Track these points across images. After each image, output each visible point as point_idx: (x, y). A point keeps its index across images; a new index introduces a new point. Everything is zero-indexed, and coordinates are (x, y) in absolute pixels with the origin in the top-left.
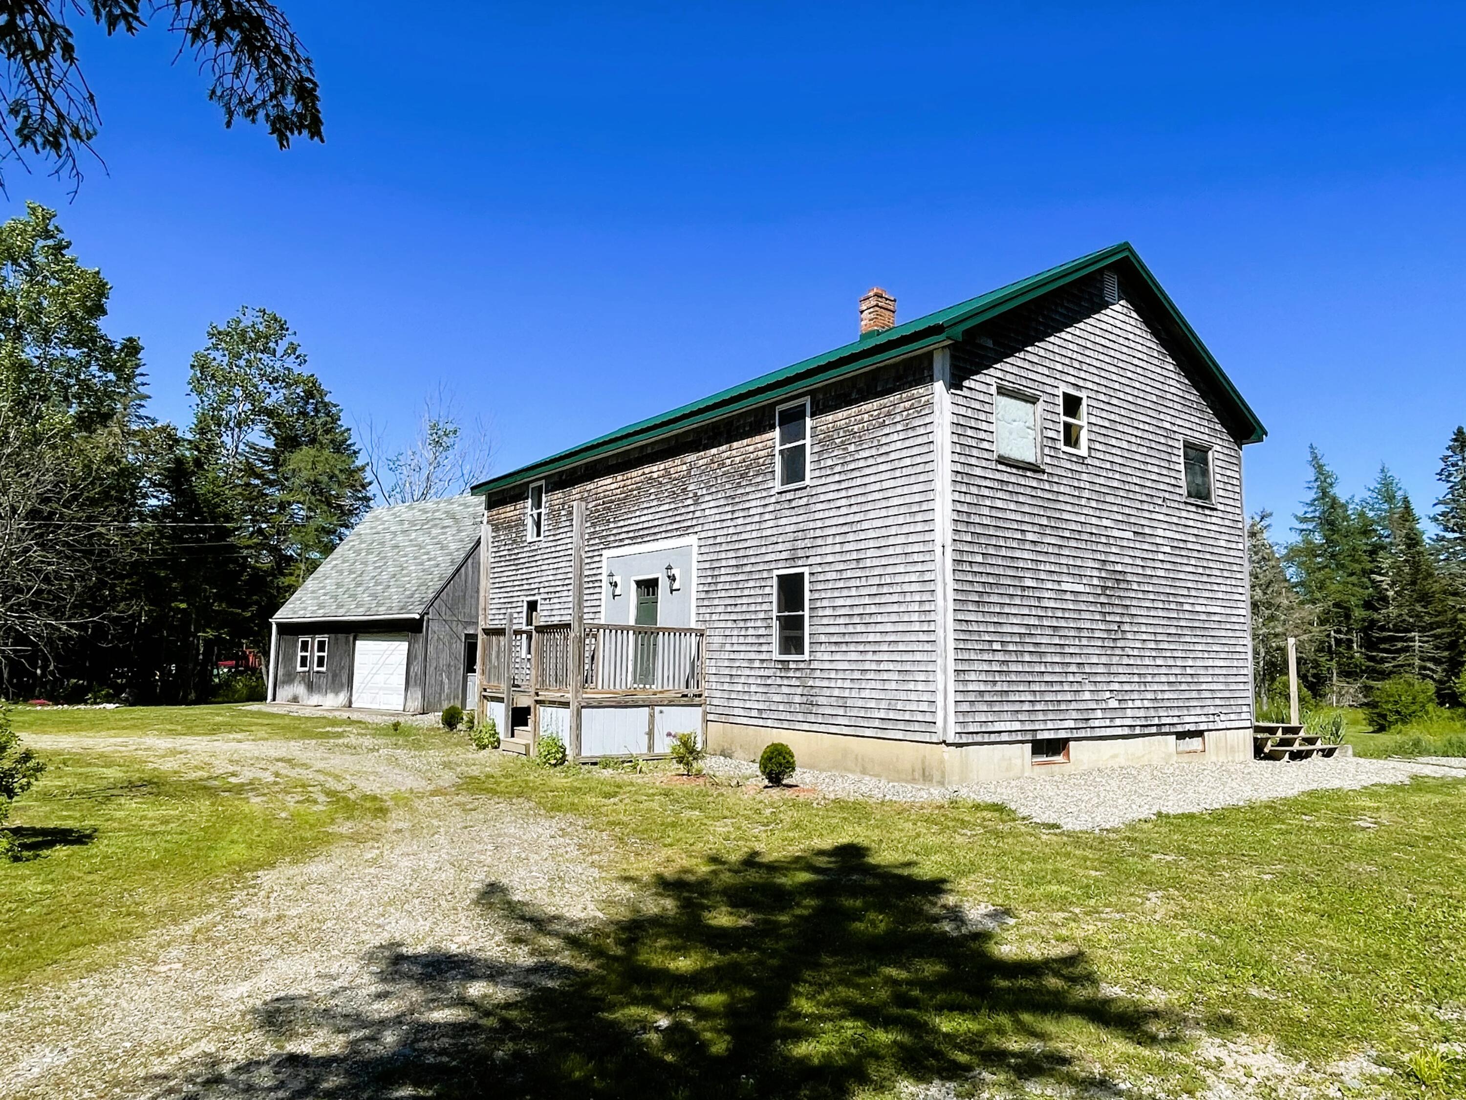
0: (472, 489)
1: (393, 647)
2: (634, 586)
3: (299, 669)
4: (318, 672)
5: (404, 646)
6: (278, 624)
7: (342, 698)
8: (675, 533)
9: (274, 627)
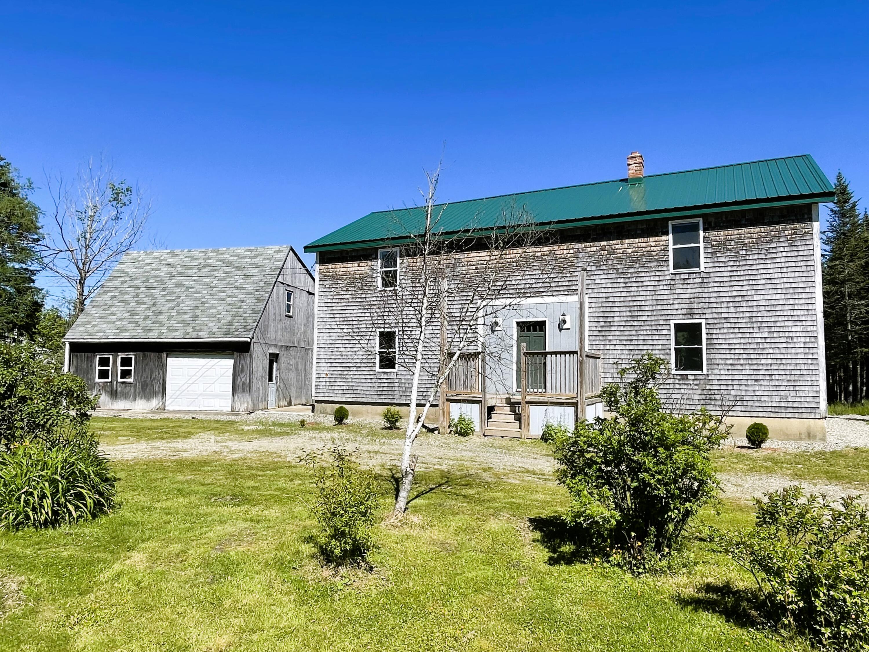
0: (305, 248)
1: (215, 362)
2: (515, 325)
3: (97, 380)
4: (123, 383)
5: (231, 362)
6: (70, 344)
7: (155, 403)
8: (562, 293)
9: (67, 346)
